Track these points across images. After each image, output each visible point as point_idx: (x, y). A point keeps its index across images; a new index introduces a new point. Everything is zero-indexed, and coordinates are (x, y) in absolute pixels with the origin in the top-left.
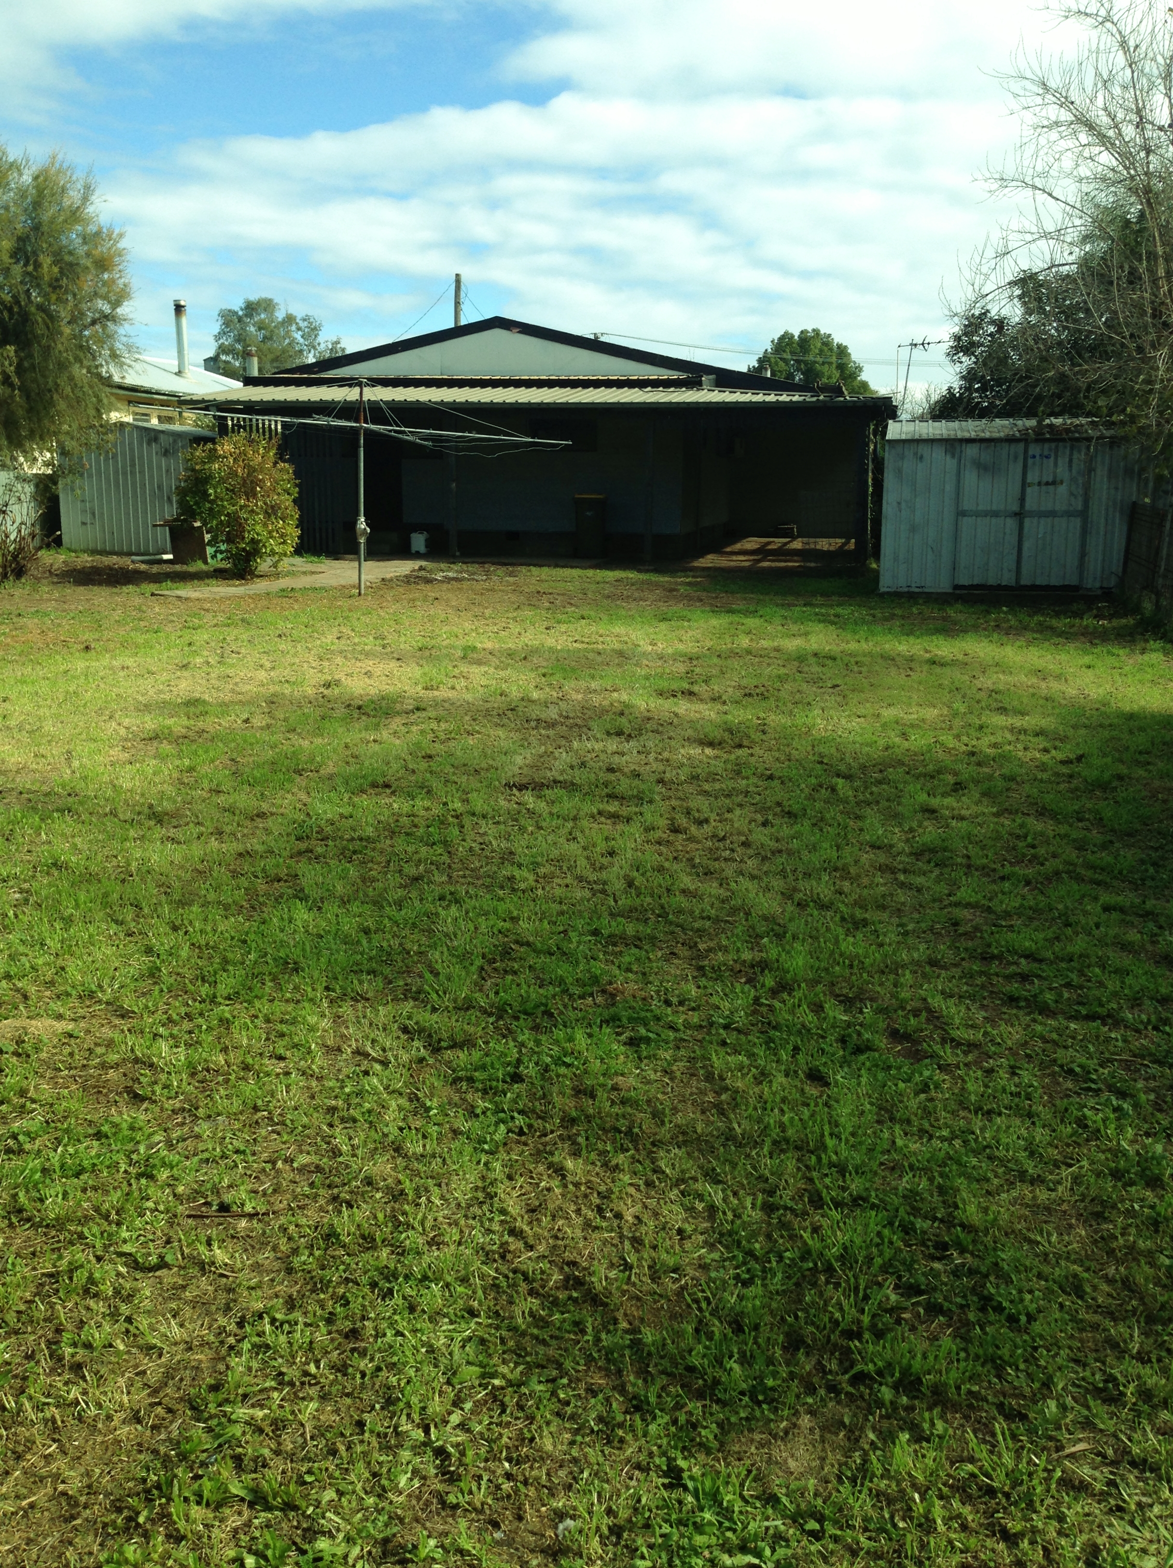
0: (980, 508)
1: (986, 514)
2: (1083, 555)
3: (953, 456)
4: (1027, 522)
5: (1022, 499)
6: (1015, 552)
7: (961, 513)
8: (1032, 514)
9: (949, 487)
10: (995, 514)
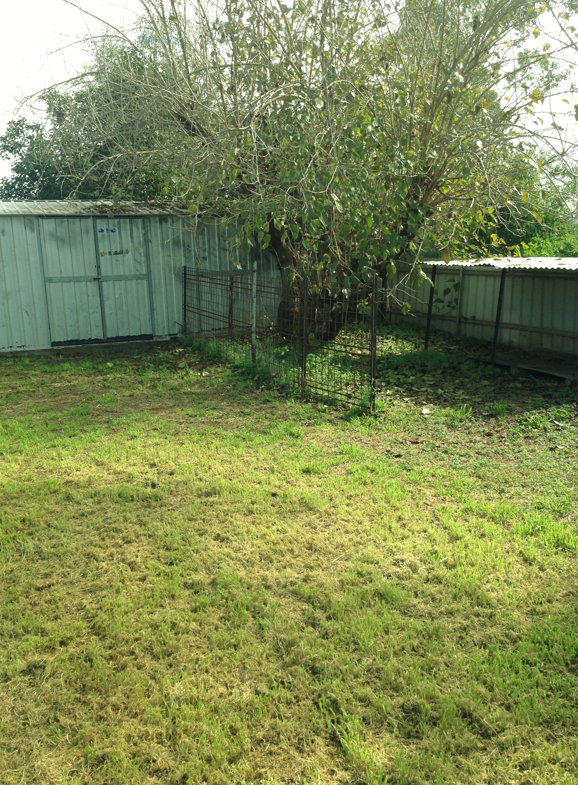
0: (64, 275)
1: (69, 280)
2: (152, 310)
3: (33, 230)
4: (105, 285)
5: (98, 266)
6: (99, 311)
7: (48, 280)
8: (108, 279)
9: (34, 258)
10: (77, 280)
